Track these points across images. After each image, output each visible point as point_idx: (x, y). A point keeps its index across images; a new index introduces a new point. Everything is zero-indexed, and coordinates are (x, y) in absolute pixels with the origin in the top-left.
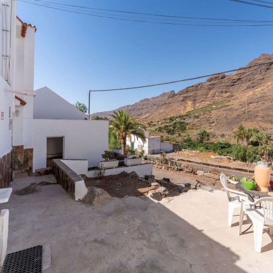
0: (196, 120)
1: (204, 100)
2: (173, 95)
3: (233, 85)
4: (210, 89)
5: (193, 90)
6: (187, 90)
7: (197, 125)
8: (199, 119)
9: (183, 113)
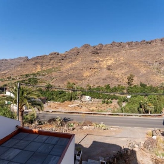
0: (44, 77)
1: (47, 66)
2: (27, 59)
3: (63, 59)
4: (51, 60)
5: (41, 59)
6: (37, 58)
7: (44, 80)
8: (45, 77)
9: (34, 72)
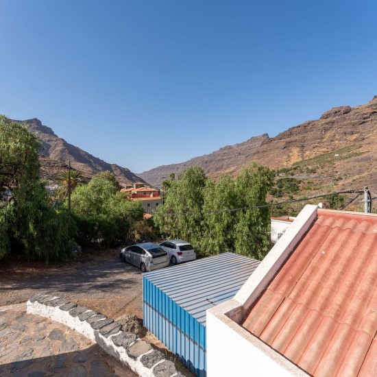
0: (313, 176)
1: (317, 146)
3: (364, 122)
4: (326, 130)
5: (300, 132)
6: (290, 132)
7: (315, 183)
8: (316, 175)
